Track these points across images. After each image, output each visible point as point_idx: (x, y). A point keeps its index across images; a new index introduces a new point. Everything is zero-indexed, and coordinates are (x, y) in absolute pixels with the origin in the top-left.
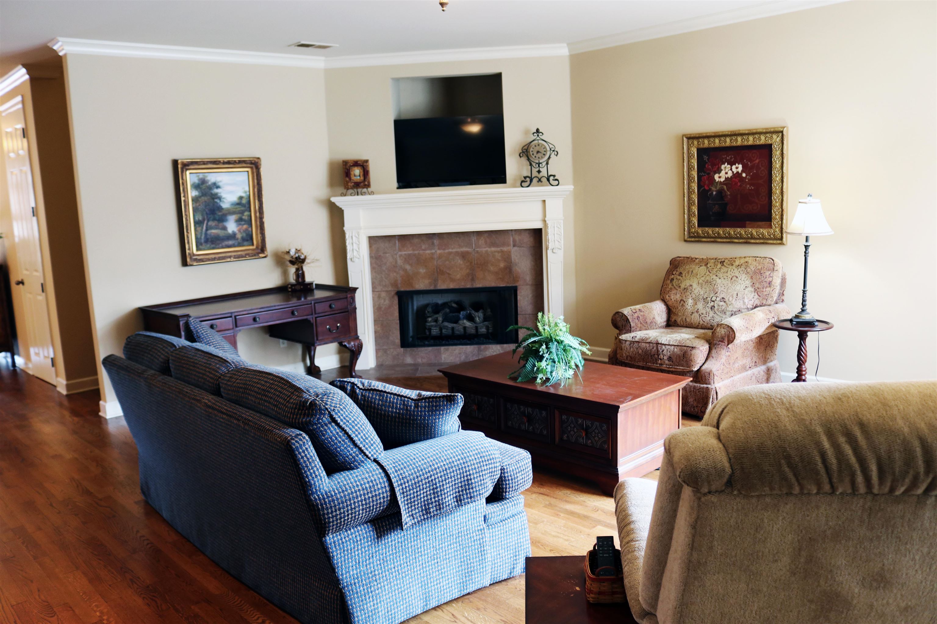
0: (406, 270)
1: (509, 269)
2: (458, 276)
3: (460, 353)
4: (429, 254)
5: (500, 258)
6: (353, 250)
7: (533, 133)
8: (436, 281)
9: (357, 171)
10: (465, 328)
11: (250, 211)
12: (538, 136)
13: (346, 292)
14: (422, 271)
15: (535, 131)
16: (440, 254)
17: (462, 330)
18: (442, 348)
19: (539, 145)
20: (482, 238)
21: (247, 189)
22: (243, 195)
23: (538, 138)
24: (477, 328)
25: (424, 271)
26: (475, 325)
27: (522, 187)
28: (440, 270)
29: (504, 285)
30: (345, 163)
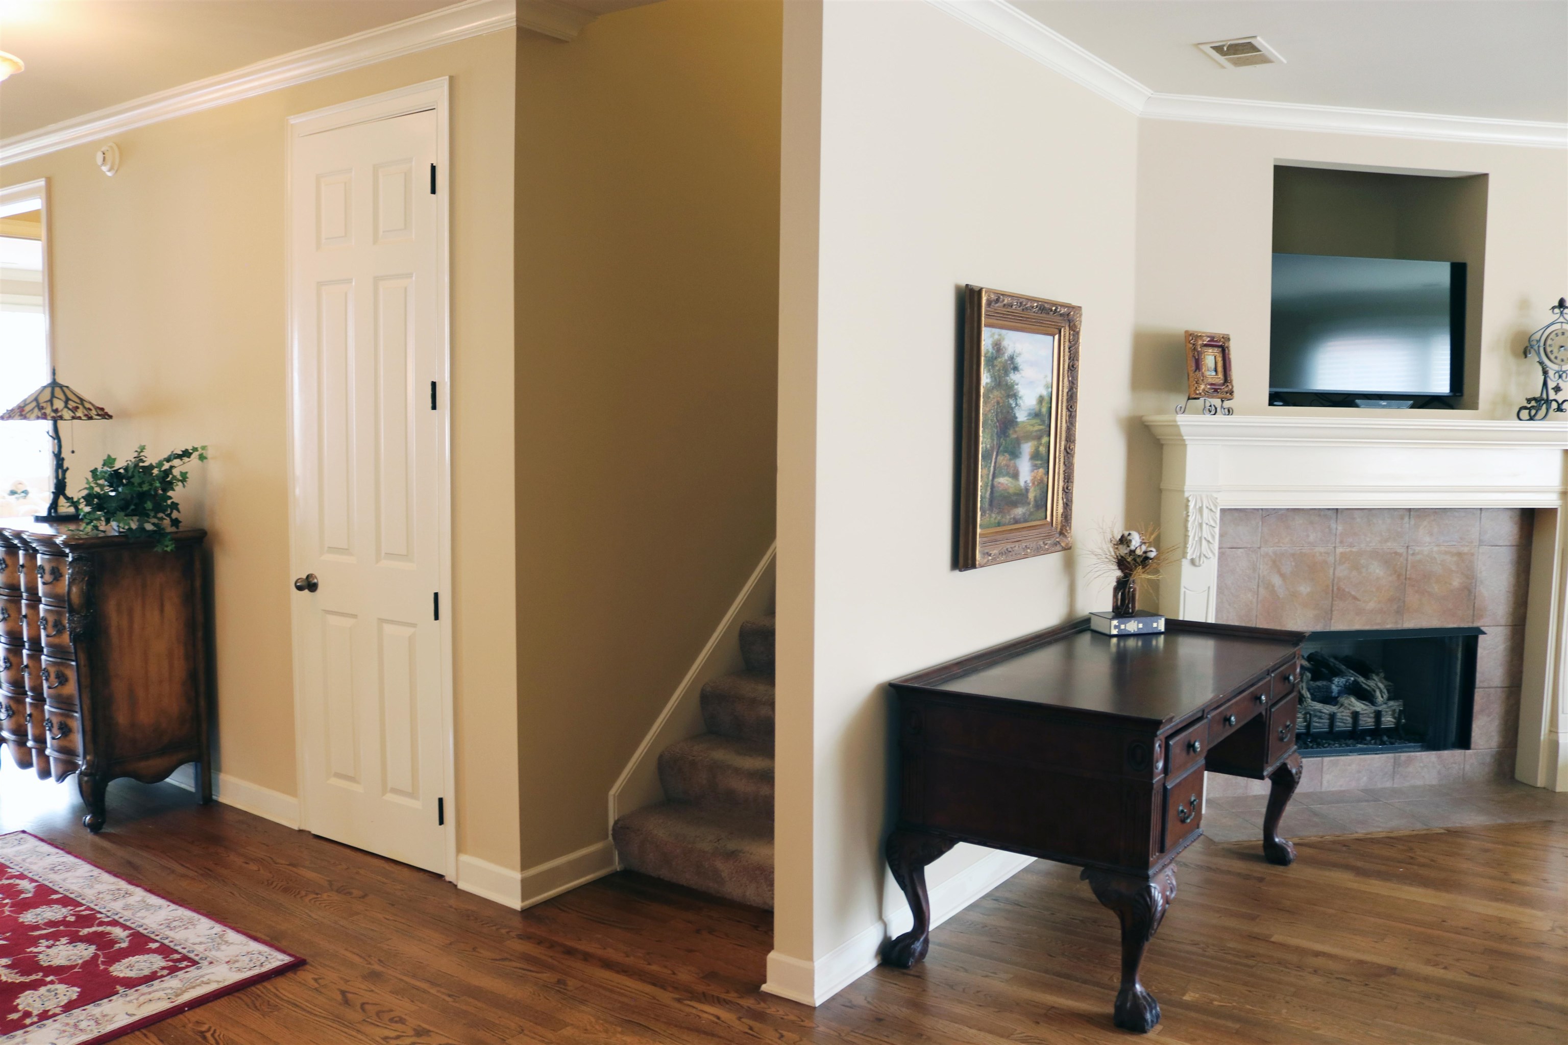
0: (1273, 586)
1: (1468, 592)
2: (1371, 605)
3: (1359, 772)
4: (1321, 554)
5: (1454, 568)
6: (1200, 539)
7: (1554, 308)
8: (1329, 613)
9: (1210, 359)
10: (1355, 715)
11: (1049, 435)
12: (1562, 313)
13: (1296, 644)
14: (1304, 589)
15: (1556, 304)
16: (1341, 553)
17: (1350, 720)
18: (1327, 760)
19: (1563, 334)
20: (1425, 523)
21: (1049, 380)
22: (1045, 393)
23: (1561, 319)
24: (1378, 715)
25: (1309, 589)
26: (1374, 708)
27: (1521, 420)
28: (1339, 589)
29: (1455, 626)
30: (1192, 337)
